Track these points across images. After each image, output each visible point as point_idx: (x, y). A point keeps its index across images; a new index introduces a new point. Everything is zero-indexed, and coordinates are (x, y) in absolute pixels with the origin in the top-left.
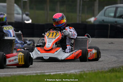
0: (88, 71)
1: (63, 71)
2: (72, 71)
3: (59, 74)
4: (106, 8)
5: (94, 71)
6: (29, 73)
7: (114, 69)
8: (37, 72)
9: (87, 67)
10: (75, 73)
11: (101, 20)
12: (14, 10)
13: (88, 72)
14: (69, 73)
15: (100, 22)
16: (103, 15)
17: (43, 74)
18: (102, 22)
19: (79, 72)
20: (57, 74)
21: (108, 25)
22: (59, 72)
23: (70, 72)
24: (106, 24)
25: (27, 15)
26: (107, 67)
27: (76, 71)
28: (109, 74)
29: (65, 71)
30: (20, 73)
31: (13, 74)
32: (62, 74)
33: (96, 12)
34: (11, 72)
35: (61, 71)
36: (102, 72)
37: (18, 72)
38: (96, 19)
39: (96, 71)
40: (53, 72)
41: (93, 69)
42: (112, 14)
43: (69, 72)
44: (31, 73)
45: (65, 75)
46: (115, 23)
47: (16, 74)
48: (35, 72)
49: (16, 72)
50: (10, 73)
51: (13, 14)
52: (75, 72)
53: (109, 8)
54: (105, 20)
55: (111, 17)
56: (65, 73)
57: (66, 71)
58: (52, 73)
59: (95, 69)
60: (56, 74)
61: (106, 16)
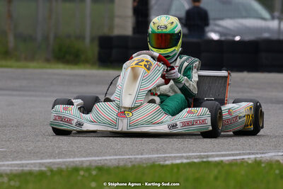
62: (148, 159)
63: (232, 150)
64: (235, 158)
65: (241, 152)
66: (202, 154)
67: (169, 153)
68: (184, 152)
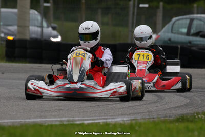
0: (143, 119)
1: (104, 119)
2: (119, 119)
3: (96, 123)
4: (174, 19)
5: (152, 119)
6: (50, 121)
7: (185, 118)
8: (63, 119)
9: (143, 113)
10: (122, 122)
11: (166, 39)
12: (29, 21)
13: (142, 121)
14: (113, 123)
15: (165, 42)
16: (170, 31)
17: (72, 123)
18: (169, 42)
19: (129, 121)
20: (94, 123)
21: (178, 47)
22: (97, 119)
23: (115, 120)
24: (174, 45)
25: (54, 28)
26: (173, 113)
27: (125, 119)
28: (177, 124)
29: (106, 119)
30: (35, 120)
31: (25, 122)
32: (102, 123)
33: (159, 25)
34: (22, 119)
35: (100, 119)
36: (164, 122)
37: (33, 118)
38: (159, 36)
39: (155, 119)
40: (87, 120)
41: (151, 117)
42: (185, 30)
43: (113, 120)
44: (53, 121)
45: (107, 124)
46: (189, 44)
47: (29, 121)
48: (59, 119)
49: (29, 119)
50: (19, 120)
51: (28, 27)
52: (123, 120)
53: (179, 20)
54: (172, 39)
55: (182, 34)
56: (106, 122)
57: (109, 119)
58: (86, 122)
59: (154, 117)
60: (92, 123)
61: (175, 33)
62: (34, 122)
63: (92, 117)
64: (93, 121)
65: (98, 118)
66: (71, 119)
67: (49, 118)
68: (59, 118)
